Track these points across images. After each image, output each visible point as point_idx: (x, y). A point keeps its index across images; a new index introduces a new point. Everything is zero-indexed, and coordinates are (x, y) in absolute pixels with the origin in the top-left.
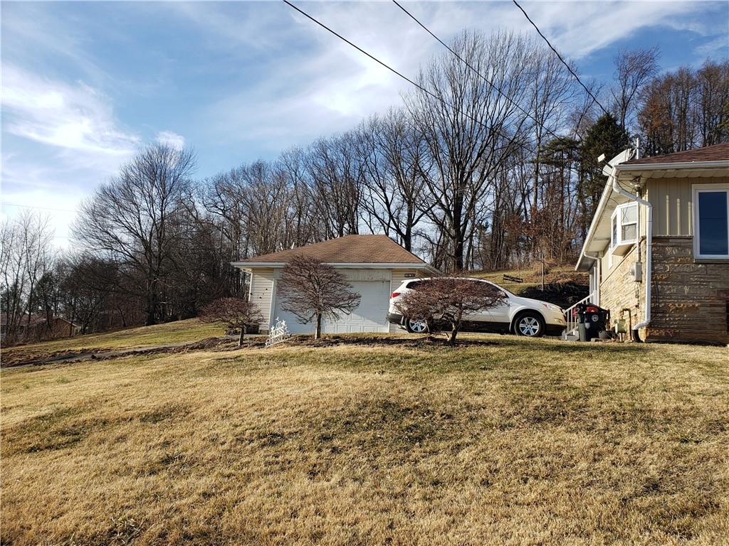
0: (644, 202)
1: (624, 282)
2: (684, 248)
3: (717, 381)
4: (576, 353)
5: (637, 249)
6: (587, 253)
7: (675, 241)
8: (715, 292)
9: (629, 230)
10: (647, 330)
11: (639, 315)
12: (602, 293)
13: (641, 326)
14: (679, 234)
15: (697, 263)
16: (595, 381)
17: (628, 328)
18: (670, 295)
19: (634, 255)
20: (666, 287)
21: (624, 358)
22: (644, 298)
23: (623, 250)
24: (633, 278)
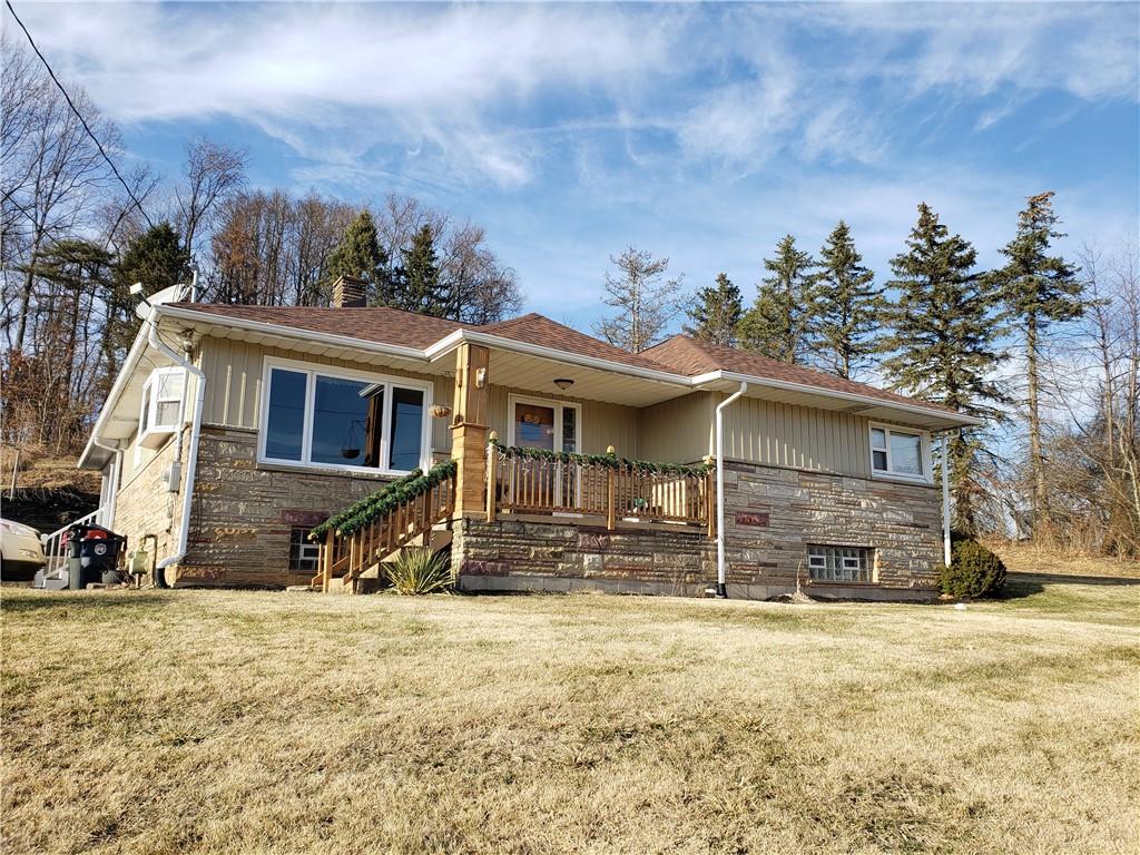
0: (195, 371)
1: (155, 492)
2: (244, 446)
3: (251, 642)
4: (38, 612)
5: (177, 441)
6: (100, 439)
7: (234, 434)
8: (278, 513)
9: (169, 410)
10: (179, 568)
11: (169, 545)
12: (118, 508)
13: (171, 563)
14: (240, 426)
15: (261, 470)
16: (58, 658)
17: (151, 567)
18: (218, 515)
19: (172, 450)
20: (213, 503)
21: (123, 616)
22: (179, 519)
23: (157, 441)
24: (166, 486)
